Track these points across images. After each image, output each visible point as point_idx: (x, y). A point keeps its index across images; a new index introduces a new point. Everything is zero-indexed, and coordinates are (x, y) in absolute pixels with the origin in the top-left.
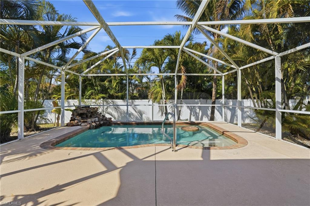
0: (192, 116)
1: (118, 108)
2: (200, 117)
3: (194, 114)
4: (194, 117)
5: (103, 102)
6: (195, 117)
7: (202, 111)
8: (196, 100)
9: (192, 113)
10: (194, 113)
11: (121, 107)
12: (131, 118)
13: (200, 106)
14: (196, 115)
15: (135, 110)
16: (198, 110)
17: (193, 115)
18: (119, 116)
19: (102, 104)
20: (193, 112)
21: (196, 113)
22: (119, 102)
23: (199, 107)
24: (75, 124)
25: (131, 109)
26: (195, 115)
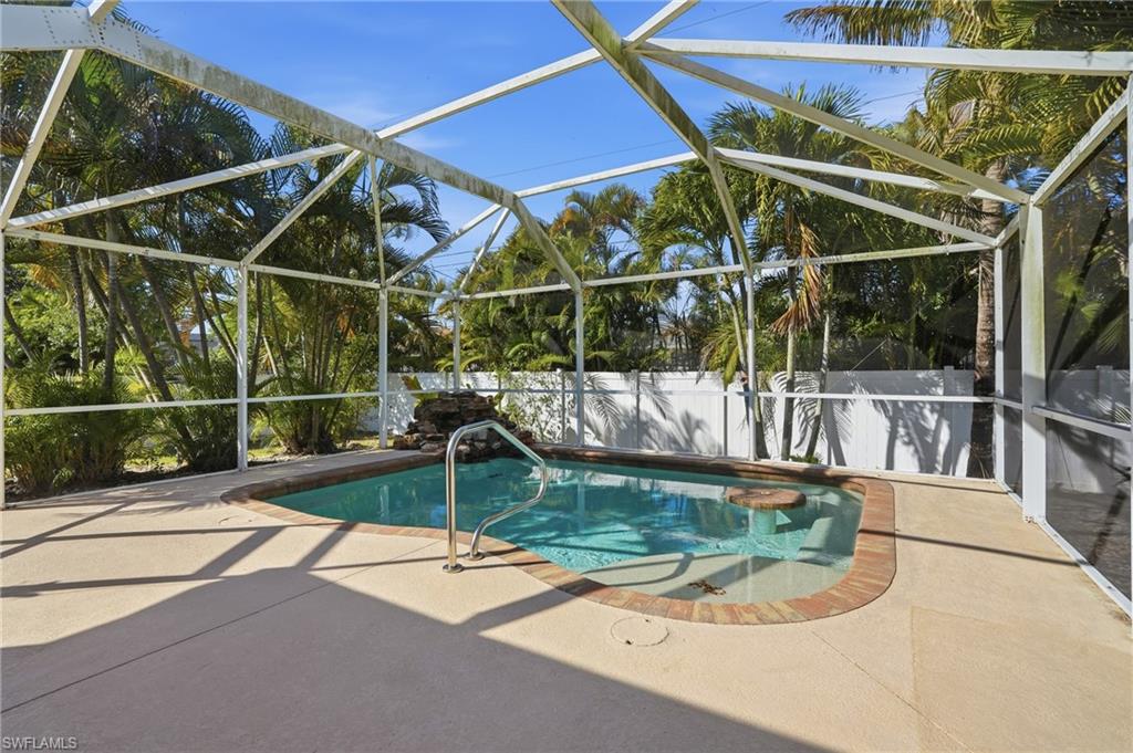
0: (898, 443)
1: (608, 401)
2: (942, 449)
3: (908, 434)
4: (912, 449)
5: (563, 379)
6: (916, 451)
7: (950, 427)
8: (921, 375)
9: (902, 431)
10: (912, 431)
11: (617, 398)
12: (650, 437)
13: (942, 404)
14: (924, 443)
15: (661, 410)
16: (931, 420)
17: (906, 439)
18: (609, 428)
19: (559, 388)
20: (906, 426)
21: (923, 431)
22: (611, 380)
23: (937, 407)
24: (409, 443)
25: (648, 406)
26: (917, 442)
